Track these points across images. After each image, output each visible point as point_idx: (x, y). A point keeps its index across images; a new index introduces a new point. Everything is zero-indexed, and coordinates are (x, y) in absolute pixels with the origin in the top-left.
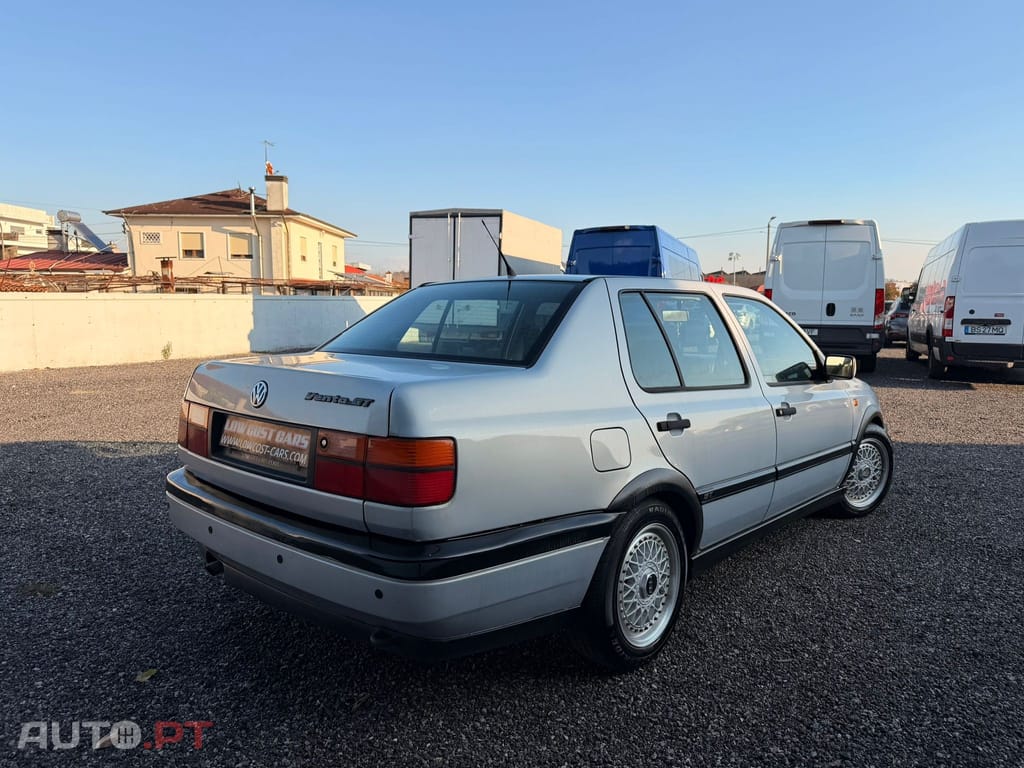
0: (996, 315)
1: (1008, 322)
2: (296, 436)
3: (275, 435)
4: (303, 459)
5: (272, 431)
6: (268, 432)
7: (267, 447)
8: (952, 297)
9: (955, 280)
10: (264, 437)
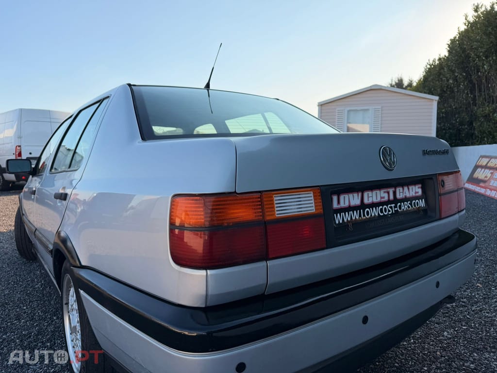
2: (410, 187)
3: (395, 193)
4: (422, 203)
5: (391, 191)
6: (388, 193)
7: (393, 205)
8: (19, 146)
9: (20, 137)
10: (386, 199)
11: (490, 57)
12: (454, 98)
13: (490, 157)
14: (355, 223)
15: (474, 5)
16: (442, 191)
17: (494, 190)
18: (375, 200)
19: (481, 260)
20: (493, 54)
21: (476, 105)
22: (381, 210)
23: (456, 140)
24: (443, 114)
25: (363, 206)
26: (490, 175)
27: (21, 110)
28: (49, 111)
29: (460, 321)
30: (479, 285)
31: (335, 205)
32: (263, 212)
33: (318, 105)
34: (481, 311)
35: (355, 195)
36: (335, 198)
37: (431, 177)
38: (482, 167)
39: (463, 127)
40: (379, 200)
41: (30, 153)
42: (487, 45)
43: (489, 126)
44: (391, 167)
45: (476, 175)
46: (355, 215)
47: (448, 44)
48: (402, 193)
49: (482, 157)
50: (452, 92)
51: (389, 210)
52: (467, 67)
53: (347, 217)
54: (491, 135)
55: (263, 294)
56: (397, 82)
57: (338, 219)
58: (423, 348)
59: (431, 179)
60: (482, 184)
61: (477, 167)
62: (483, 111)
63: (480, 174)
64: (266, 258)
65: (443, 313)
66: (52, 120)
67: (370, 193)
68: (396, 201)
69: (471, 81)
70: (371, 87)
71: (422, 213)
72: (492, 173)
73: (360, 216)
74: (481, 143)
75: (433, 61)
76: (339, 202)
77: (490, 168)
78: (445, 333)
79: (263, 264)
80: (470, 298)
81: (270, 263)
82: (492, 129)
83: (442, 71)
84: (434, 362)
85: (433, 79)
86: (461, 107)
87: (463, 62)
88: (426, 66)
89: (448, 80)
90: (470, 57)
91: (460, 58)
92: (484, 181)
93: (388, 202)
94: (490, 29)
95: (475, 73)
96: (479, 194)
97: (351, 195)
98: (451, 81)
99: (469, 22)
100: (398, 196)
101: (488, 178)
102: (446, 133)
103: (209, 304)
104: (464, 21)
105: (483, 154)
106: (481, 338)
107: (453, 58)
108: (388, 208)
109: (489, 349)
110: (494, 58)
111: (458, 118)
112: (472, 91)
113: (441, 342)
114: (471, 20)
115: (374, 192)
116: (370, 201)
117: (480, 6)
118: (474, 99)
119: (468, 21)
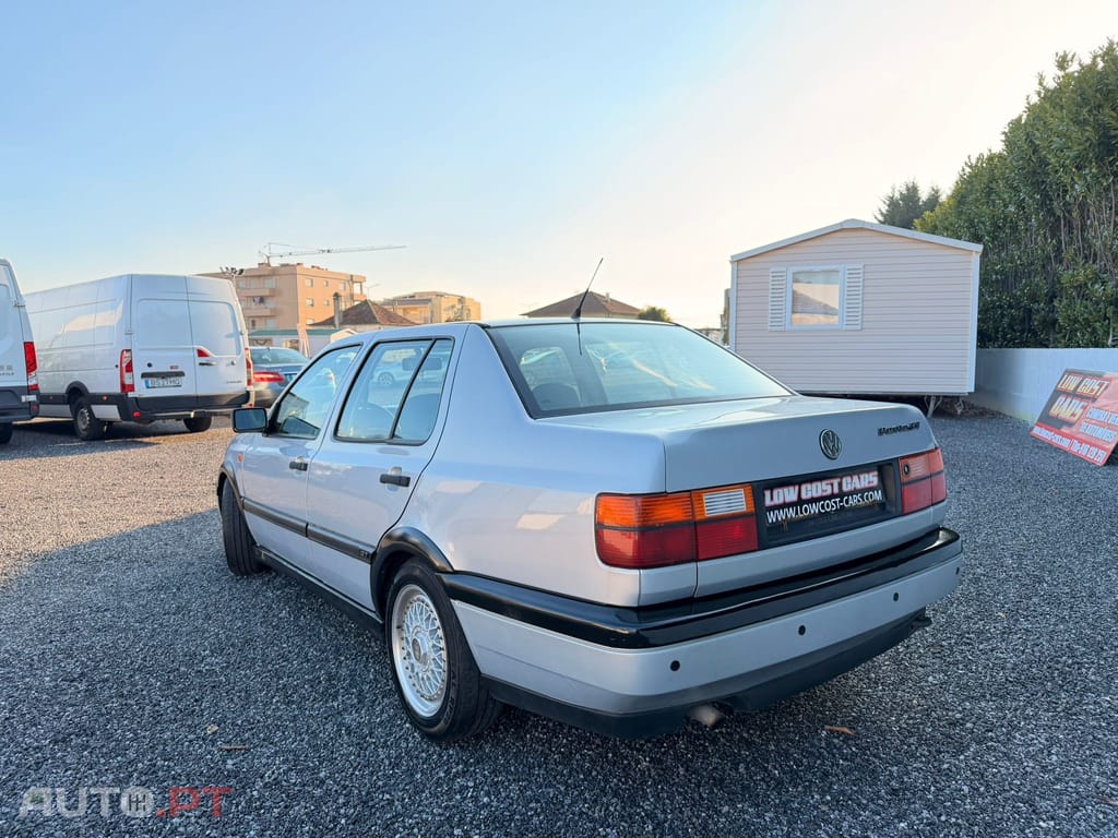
0: (172, 368)
1: (181, 374)
2: (862, 476)
3: (840, 485)
4: (878, 496)
5: (836, 482)
6: (832, 485)
7: (838, 500)
8: (128, 351)
9: (129, 333)
10: (829, 492)
11: (1085, 167)
12: (1018, 242)
13: (1084, 375)
14: (791, 523)
15: (1057, 54)
16: (904, 479)
17: (1087, 443)
18: (815, 495)
19: (1017, 576)
20: (1091, 162)
21: (1061, 262)
22: (823, 505)
23: (1022, 332)
24: (996, 274)
25: (800, 502)
26: (1081, 411)
27: (132, 277)
28: (185, 277)
29: (956, 663)
30: (1001, 614)
31: (768, 502)
32: (693, 512)
33: (732, 262)
34: (992, 651)
35: (791, 488)
36: (768, 493)
37: (890, 463)
38: (1067, 394)
39: (1036, 306)
40: (819, 494)
41: (150, 365)
42: (1079, 144)
43: (1086, 307)
44: (834, 454)
45: (1054, 411)
46: (791, 513)
47: (1004, 133)
48: (849, 484)
49: (1069, 372)
50: (1015, 228)
51: (832, 505)
52: (1043, 182)
53: (781, 515)
54: (1090, 327)
55: (692, 597)
56: (905, 192)
57: (771, 517)
58: (895, 696)
59: (890, 464)
60: (1065, 430)
61: (1057, 393)
62: (1073, 276)
63: (1063, 409)
64: (697, 560)
65: (934, 653)
66: (191, 297)
67: (809, 486)
68: (841, 495)
69: (1051, 212)
70: (841, 224)
71: (877, 508)
72: (1084, 408)
73: (797, 513)
74: (1071, 343)
75: (978, 159)
76: (772, 498)
77: (1082, 397)
78: (931, 679)
79: (693, 565)
80: (980, 633)
81: (701, 565)
82: (1091, 314)
83: (994, 185)
84: (906, 711)
85: (977, 200)
86: (1032, 264)
87: (1034, 172)
88: (963, 170)
89: (1006, 206)
90: (1049, 164)
91: (1029, 165)
92: (1070, 424)
93: (832, 496)
94: (1085, 111)
95: (1058, 195)
96: (1058, 449)
97: (786, 490)
98: (1012, 209)
99: (1047, 90)
100: (845, 489)
101: (1076, 418)
102: (1003, 316)
103: (641, 604)
104: (1038, 88)
105: (1071, 367)
106: (981, 684)
107: (1015, 164)
108: (831, 503)
109: (988, 697)
110: (1094, 170)
111: (1026, 285)
112: (1055, 231)
113: (922, 688)
114: (1051, 84)
115: (814, 485)
116: (809, 496)
117: (1069, 57)
118: (1058, 250)
119: (1044, 88)
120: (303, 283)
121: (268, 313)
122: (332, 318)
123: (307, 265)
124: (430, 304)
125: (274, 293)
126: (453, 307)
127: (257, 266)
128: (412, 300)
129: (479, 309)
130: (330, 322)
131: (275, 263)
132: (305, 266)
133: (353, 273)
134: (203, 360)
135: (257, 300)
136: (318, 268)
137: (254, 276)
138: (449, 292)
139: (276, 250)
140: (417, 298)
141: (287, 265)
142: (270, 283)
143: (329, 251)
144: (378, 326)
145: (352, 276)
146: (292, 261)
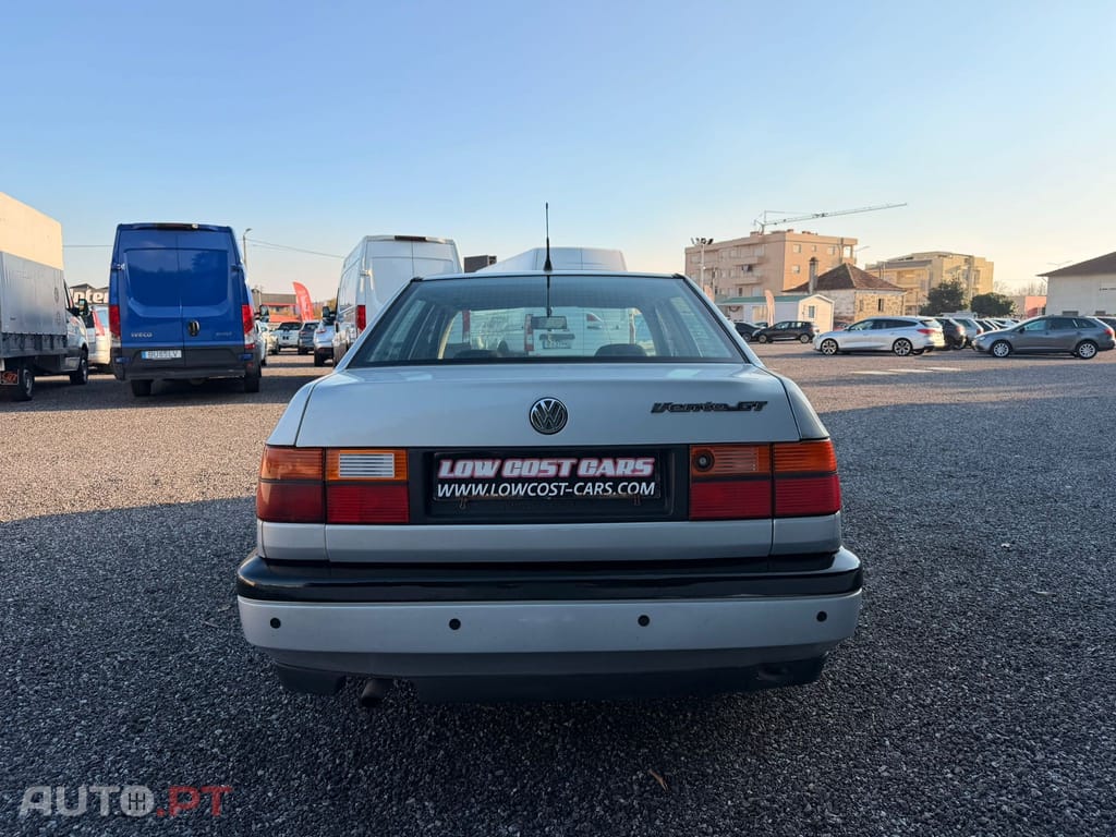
1: (572, 337)
2: (622, 461)
3: (575, 467)
4: (646, 489)
5: (568, 463)
6: (560, 465)
7: (564, 484)
10: (551, 473)
14: (471, 500)
18: (525, 474)
22: (535, 488)
25: (497, 479)
28: (581, 250)
31: (444, 473)
35: (488, 463)
36: (446, 464)
40: (534, 473)
44: (548, 429)
46: (479, 490)
51: (551, 490)
53: (462, 490)
57: (444, 491)
67: (518, 462)
68: (573, 479)
73: (488, 491)
76: (452, 470)
93: (554, 479)
97: (478, 463)
100: (583, 473)
108: (550, 486)
115: (528, 462)
116: (516, 473)
120: (791, 249)
121: (754, 280)
122: (807, 284)
123: (798, 231)
124: (929, 266)
125: (762, 261)
126: (958, 268)
127: (749, 235)
128: (909, 262)
129: (992, 271)
130: (804, 288)
131: (767, 231)
132: (795, 232)
133: (844, 236)
134: (591, 323)
135: (746, 268)
136: (809, 233)
137: (745, 245)
138: (954, 252)
139: (771, 218)
140: (915, 259)
141: (778, 232)
142: (759, 251)
143: (823, 215)
144: (852, 291)
145: (842, 240)
146: (783, 227)
